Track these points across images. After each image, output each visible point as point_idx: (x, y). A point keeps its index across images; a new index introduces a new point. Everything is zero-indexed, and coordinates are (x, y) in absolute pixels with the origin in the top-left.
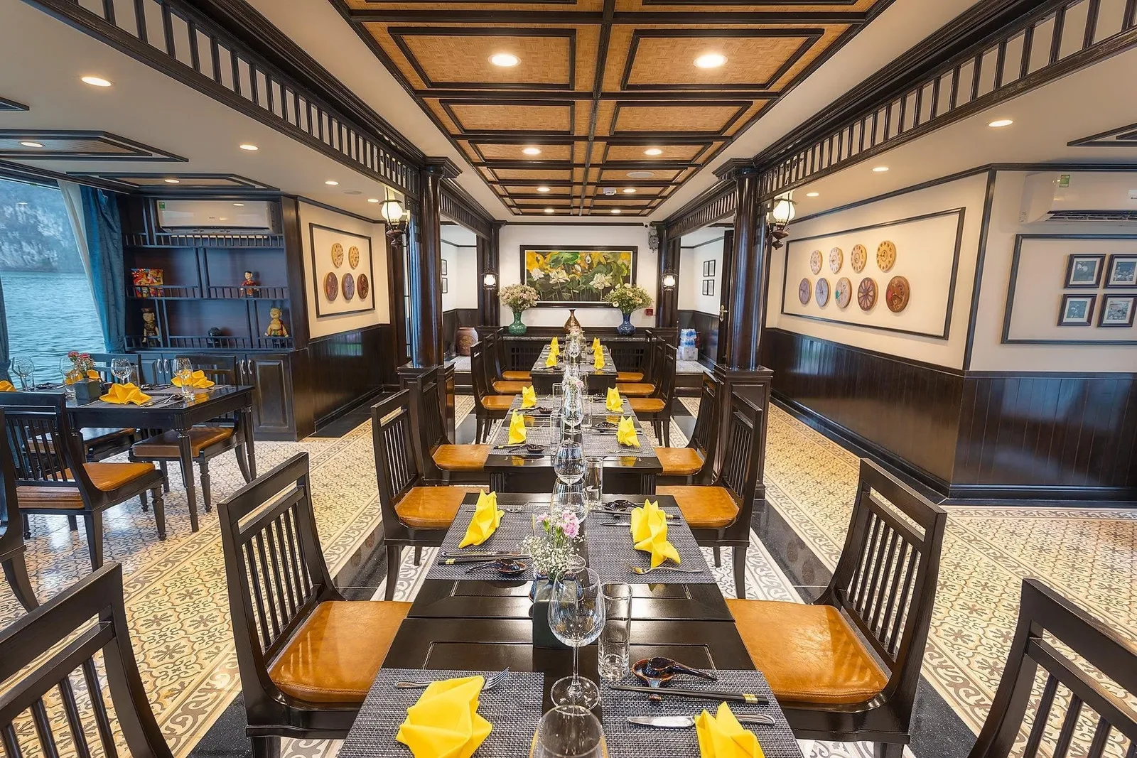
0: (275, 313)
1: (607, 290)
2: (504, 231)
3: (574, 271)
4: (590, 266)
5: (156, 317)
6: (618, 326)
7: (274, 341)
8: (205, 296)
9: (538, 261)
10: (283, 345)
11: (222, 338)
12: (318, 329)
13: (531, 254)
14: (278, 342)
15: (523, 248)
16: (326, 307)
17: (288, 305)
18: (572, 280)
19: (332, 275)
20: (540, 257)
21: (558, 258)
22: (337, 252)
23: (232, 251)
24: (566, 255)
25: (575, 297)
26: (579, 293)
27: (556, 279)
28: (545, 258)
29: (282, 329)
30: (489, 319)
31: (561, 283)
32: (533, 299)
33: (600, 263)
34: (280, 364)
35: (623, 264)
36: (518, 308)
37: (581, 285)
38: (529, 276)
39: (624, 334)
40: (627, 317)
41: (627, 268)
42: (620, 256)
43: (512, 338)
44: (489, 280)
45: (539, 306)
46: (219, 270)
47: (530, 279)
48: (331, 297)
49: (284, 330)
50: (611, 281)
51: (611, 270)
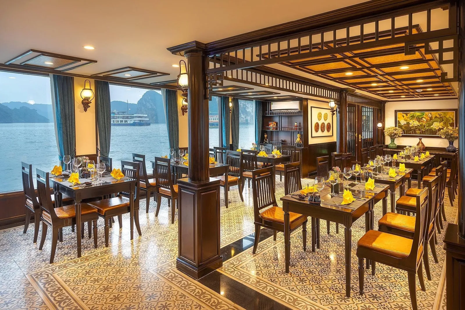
0: (298, 135)
1: (440, 129)
2: (387, 105)
3: (422, 121)
4: (431, 119)
5: (267, 136)
6: (446, 147)
7: (298, 144)
8: (280, 130)
9: (403, 117)
10: (300, 146)
11: (284, 142)
12: (312, 141)
13: (400, 114)
14: (299, 145)
15: (396, 112)
16: (315, 134)
17: (302, 133)
18: (421, 125)
19: (317, 123)
20: (405, 115)
21: (413, 115)
22: (320, 115)
23: (288, 117)
24: (418, 114)
25: (422, 132)
26: (425, 131)
27: (413, 125)
28: (407, 115)
29: (300, 141)
30: (380, 141)
31: (415, 127)
32: (400, 133)
33: (436, 117)
34: (299, 152)
35: (450, 117)
36: (393, 137)
37: (426, 127)
38: (399, 123)
39: (449, 151)
40: (451, 143)
41: (452, 119)
42: (448, 114)
43: (389, 150)
44: (380, 125)
45: (403, 136)
46: (285, 122)
47: (399, 125)
48: (317, 131)
49: (301, 141)
50: (443, 125)
51: (443, 120)
